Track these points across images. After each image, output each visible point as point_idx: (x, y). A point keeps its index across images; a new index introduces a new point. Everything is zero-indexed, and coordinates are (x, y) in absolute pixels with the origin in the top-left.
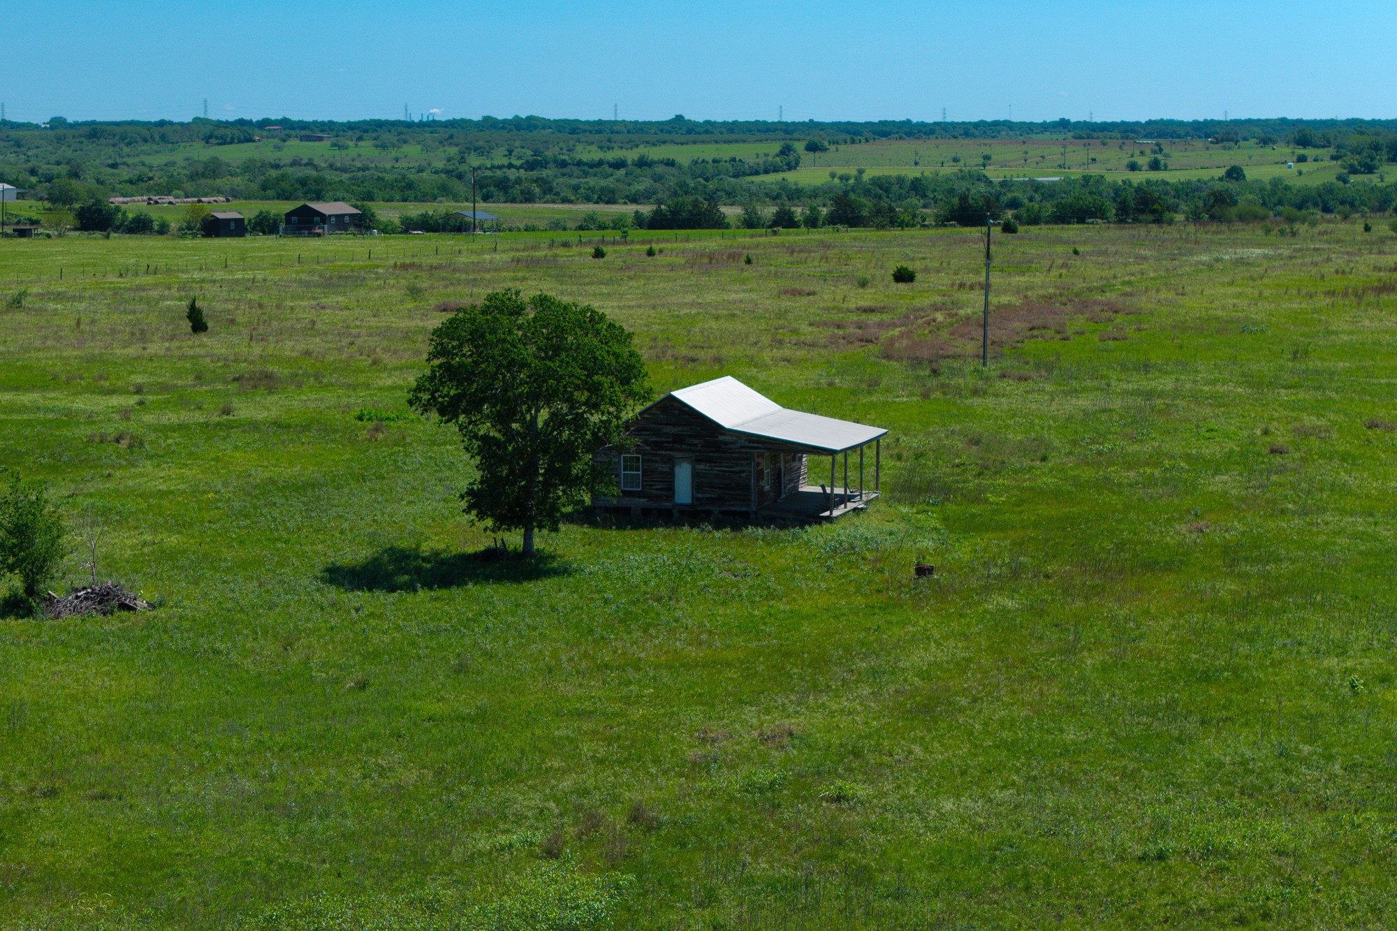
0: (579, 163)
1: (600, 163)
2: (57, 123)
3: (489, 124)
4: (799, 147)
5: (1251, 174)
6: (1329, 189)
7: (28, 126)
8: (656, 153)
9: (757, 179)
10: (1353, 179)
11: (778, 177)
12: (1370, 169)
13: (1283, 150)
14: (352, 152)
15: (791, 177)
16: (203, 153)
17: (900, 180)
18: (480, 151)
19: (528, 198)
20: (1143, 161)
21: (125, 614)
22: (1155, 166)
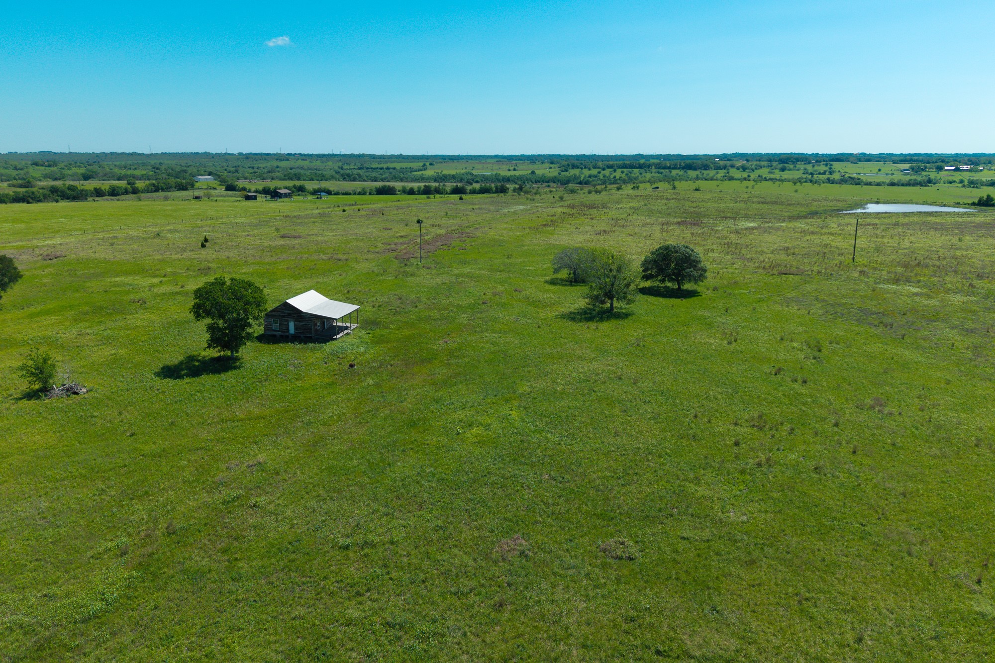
0: (372, 168)
1: (377, 168)
2: (240, 154)
3: (352, 156)
4: (428, 164)
5: (537, 172)
6: (555, 177)
7: (233, 154)
8: (391, 165)
9: (416, 173)
10: (562, 173)
11: (420, 173)
12: (567, 171)
13: (547, 165)
14: (314, 164)
15: (424, 172)
16: (275, 163)
17: (449, 175)
18: (347, 164)
19: (354, 180)
20: (512, 168)
21: (75, 396)
22: (514, 170)
